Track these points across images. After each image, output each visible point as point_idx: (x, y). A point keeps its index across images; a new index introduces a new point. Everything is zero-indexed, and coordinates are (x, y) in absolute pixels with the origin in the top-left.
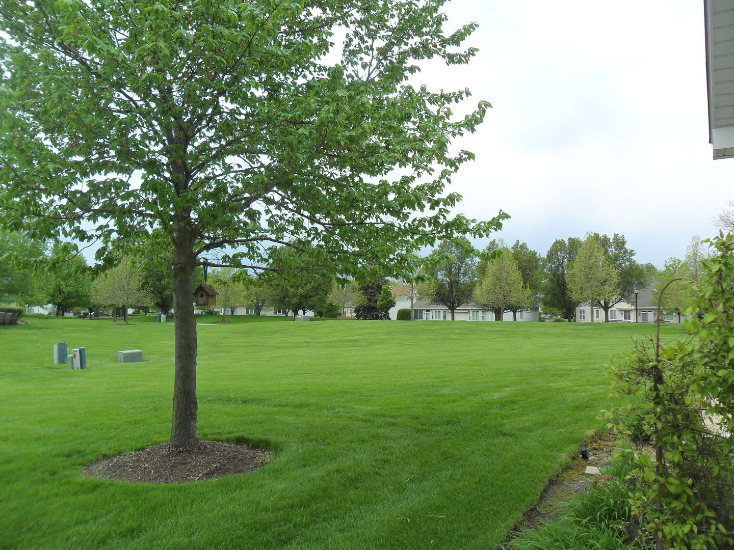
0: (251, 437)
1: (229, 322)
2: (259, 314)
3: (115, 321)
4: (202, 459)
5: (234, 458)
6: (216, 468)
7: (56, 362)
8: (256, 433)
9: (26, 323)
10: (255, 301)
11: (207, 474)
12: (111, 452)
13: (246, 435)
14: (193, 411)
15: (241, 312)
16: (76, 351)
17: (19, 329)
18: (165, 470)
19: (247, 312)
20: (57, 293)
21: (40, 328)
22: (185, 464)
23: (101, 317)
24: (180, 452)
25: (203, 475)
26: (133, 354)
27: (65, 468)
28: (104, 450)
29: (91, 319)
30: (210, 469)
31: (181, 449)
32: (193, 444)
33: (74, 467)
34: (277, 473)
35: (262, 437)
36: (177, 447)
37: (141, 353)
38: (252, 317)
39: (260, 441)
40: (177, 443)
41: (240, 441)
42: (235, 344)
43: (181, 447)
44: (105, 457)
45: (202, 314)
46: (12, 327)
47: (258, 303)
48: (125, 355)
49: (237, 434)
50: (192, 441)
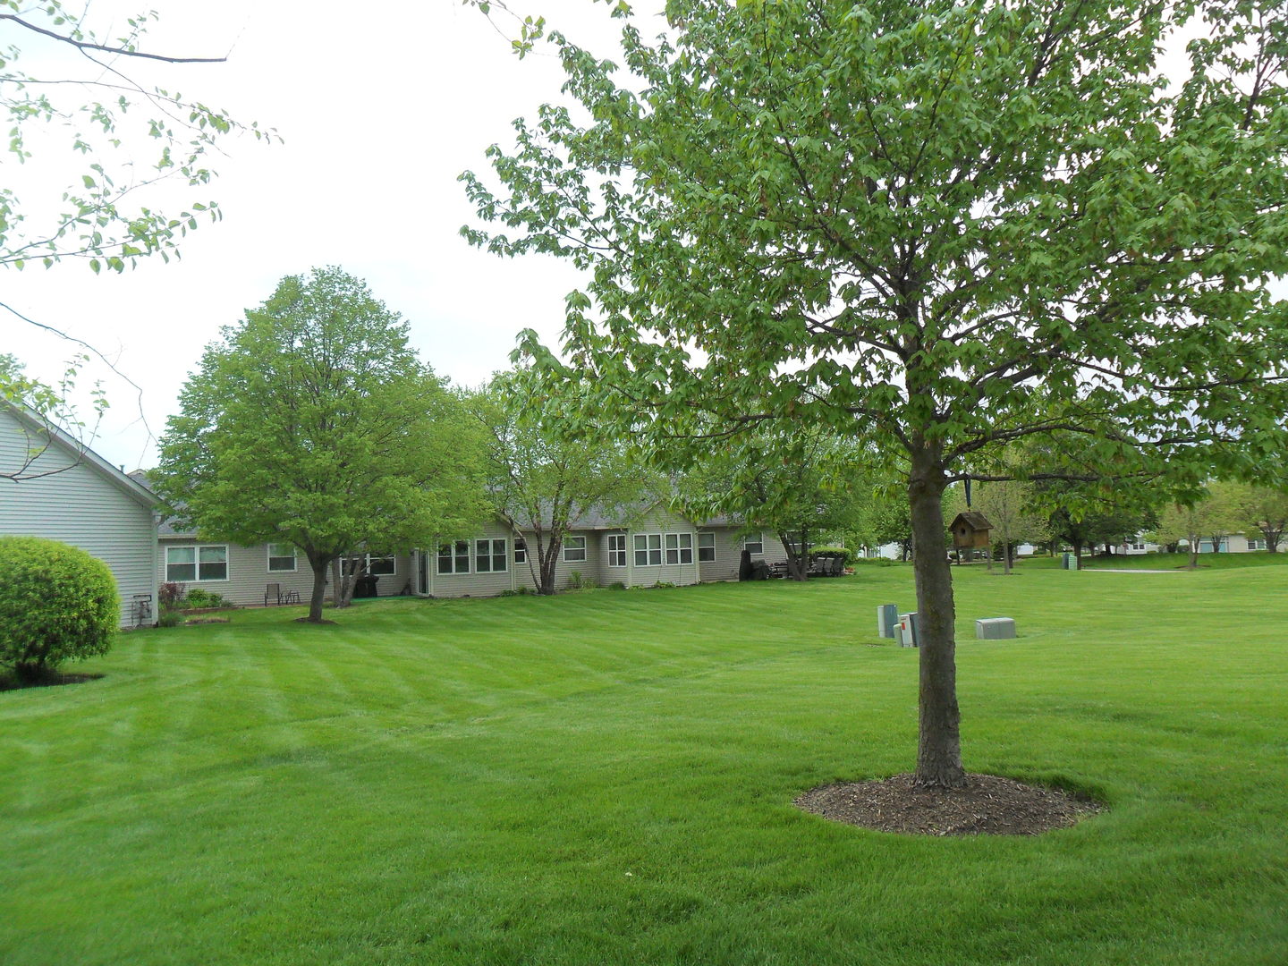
0: (1079, 779)
1: (1208, 567)
2: (1272, 549)
3: (990, 568)
4: (958, 803)
5: (1019, 810)
6: (979, 821)
7: (882, 634)
8: (1089, 775)
9: (855, 574)
10: (1263, 524)
11: (962, 829)
12: (850, 776)
13: (1068, 774)
14: (951, 722)
15: (1238, 545)
16: (904, 619)
17: (844, 582)
18: (898, 812)
19: (1251, 545)
20: (901, 524)
21: (872, 581)
22: (930, 807)
23: (975, 561)
24: (929, 787)
25: (955, 829)
26: (999, 625)
27: (776, 789)
28: (842, 772)
29: (959, 565)
30: (969, 821)
31: (931, 783)
32: (953, 778)
33: (789, 790)
34: (1075, 846)
35: (1096, 781)
36: (925, 779)
37: (1012, 623)
38: (1257, 554)
39: (1093, 789)
40: (926, 772)
41: (1058, 783)
42: (1197, 610)
43: (932, 779)
44: (840, 782)
45: (1161, 552)
46: (835, 579)
47: (1270, 527)
48: (985, 626)
49: (1055, 772)
50: (951, 771)
